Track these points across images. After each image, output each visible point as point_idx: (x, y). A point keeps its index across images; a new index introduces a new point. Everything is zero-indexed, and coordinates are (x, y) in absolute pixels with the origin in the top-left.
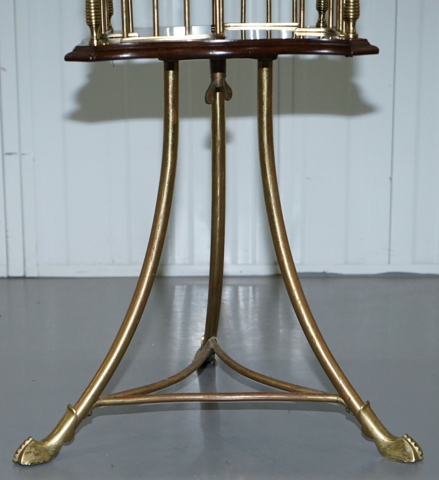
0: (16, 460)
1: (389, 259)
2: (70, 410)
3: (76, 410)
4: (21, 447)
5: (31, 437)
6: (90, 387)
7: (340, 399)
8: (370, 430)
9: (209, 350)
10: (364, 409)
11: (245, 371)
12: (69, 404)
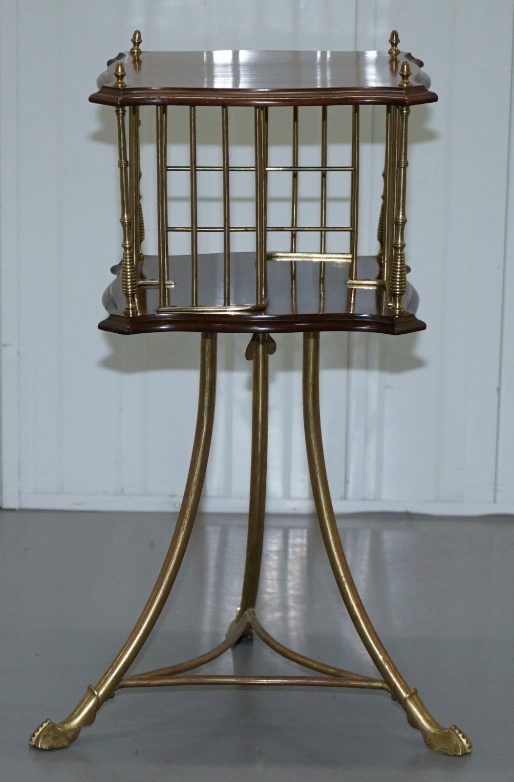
0: (33, 743)
1: (495, 497)
2: (91, 691)
3: (98, 691)
4: (38, 730)
5: (49, 719)
6: (113, 667)
7: (386, 686)
8: (417, 720)
9: (245, 624)
10: (411, 697)
11: (284, 651)
12: (90, 685)
